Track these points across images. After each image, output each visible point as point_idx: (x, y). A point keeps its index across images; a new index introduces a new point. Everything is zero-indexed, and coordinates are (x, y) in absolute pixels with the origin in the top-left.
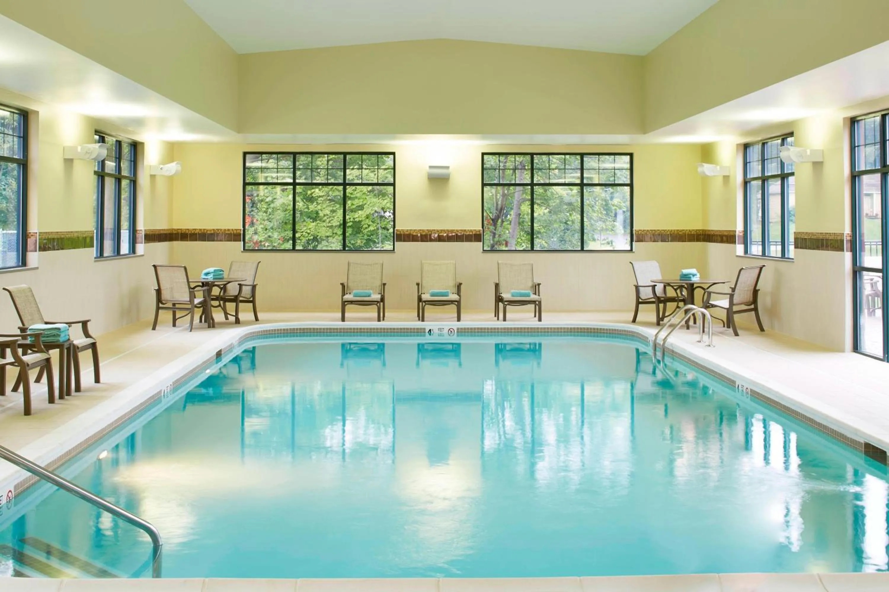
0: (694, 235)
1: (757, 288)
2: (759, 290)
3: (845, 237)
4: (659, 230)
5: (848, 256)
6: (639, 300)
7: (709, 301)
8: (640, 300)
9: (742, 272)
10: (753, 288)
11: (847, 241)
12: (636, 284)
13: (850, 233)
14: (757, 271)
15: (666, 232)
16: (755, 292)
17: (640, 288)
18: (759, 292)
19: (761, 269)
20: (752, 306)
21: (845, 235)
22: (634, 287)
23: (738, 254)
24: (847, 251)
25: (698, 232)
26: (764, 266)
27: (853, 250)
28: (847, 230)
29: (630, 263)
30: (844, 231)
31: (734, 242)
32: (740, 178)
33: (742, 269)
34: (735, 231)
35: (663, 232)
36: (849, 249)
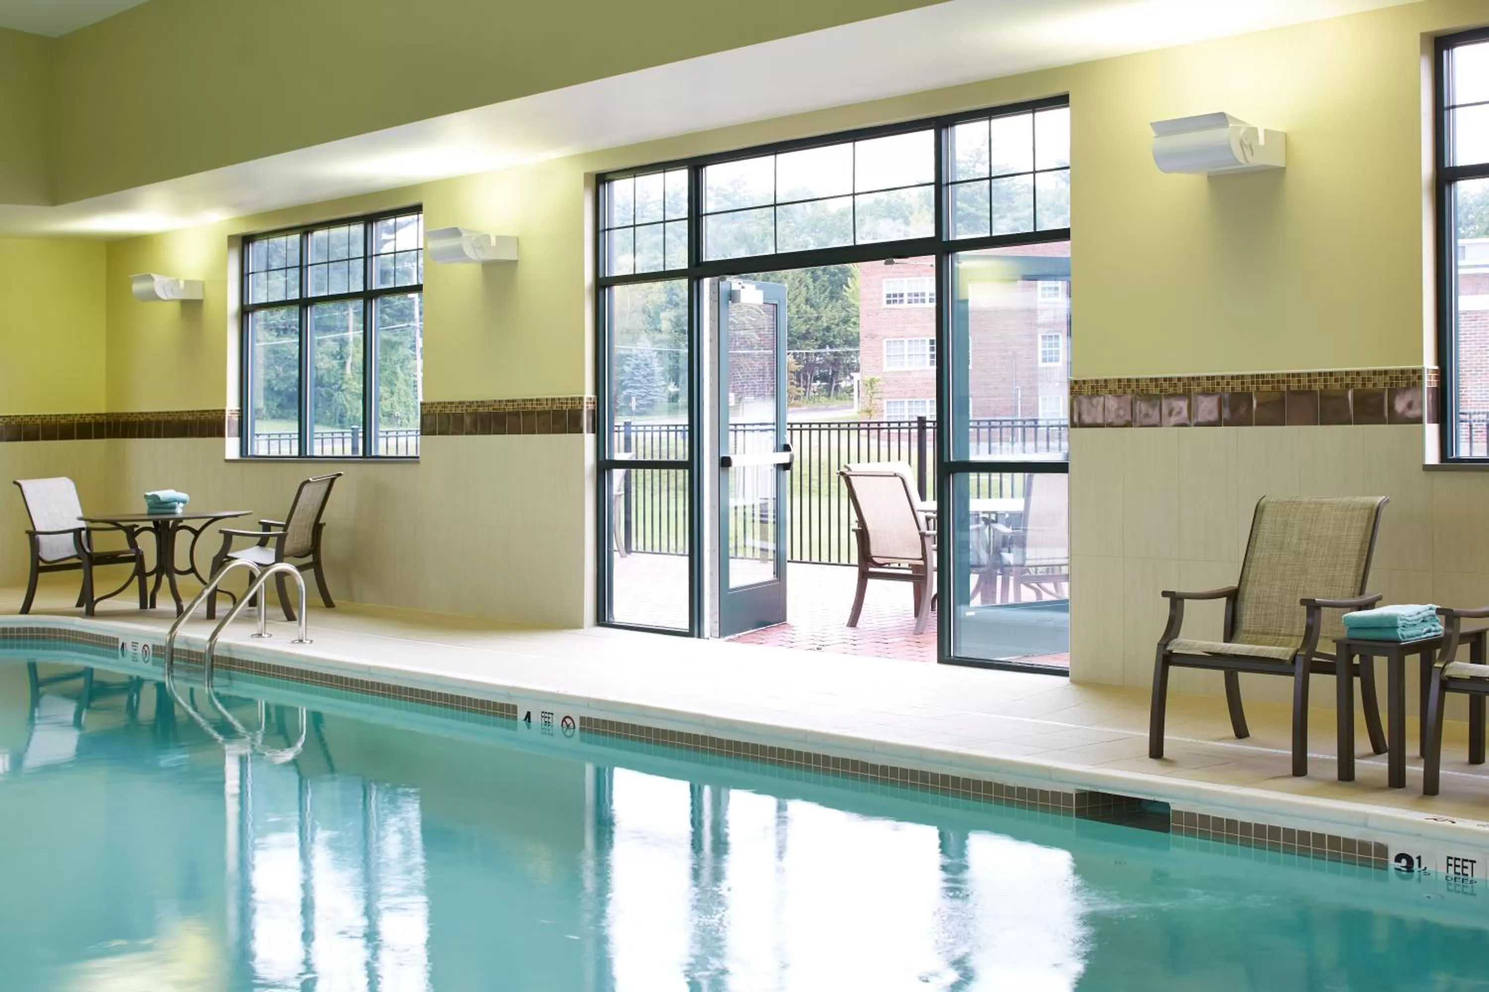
0: (90, 424)
1: (321, 521)
2: (324, 524)
3: (585, 405)
4: (19, 416)
5: (589, 439)
6: (38, 563)
7: (227, 552)
8: (41, 564)
9: (305, 489)
10: (313, 520)
11: (588, 411)
12: (31, 529)
13: (593, 396)
14: (325, 486)
15: (33, 419)
16: (317, 528)
17: (41, 537)
18: (324, 528)
19: (332, 481)
20: (309, 559)
21: (585, 401)
22: (27, 536)
23: (228, 457)
24: (588, 432)
25: (98, 417)
26: (339, 475)
27: (598, 428)
28: (588, 393)
29: (15, 483)
30: (584, 393)
31: (221, 434)
32: (233, 305)
33: (308, 481)
34: (224, 411)
35: (27, 419)
36: (591, 430)
